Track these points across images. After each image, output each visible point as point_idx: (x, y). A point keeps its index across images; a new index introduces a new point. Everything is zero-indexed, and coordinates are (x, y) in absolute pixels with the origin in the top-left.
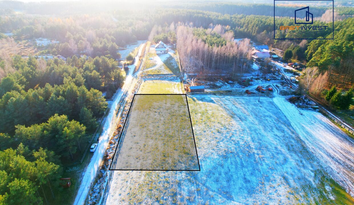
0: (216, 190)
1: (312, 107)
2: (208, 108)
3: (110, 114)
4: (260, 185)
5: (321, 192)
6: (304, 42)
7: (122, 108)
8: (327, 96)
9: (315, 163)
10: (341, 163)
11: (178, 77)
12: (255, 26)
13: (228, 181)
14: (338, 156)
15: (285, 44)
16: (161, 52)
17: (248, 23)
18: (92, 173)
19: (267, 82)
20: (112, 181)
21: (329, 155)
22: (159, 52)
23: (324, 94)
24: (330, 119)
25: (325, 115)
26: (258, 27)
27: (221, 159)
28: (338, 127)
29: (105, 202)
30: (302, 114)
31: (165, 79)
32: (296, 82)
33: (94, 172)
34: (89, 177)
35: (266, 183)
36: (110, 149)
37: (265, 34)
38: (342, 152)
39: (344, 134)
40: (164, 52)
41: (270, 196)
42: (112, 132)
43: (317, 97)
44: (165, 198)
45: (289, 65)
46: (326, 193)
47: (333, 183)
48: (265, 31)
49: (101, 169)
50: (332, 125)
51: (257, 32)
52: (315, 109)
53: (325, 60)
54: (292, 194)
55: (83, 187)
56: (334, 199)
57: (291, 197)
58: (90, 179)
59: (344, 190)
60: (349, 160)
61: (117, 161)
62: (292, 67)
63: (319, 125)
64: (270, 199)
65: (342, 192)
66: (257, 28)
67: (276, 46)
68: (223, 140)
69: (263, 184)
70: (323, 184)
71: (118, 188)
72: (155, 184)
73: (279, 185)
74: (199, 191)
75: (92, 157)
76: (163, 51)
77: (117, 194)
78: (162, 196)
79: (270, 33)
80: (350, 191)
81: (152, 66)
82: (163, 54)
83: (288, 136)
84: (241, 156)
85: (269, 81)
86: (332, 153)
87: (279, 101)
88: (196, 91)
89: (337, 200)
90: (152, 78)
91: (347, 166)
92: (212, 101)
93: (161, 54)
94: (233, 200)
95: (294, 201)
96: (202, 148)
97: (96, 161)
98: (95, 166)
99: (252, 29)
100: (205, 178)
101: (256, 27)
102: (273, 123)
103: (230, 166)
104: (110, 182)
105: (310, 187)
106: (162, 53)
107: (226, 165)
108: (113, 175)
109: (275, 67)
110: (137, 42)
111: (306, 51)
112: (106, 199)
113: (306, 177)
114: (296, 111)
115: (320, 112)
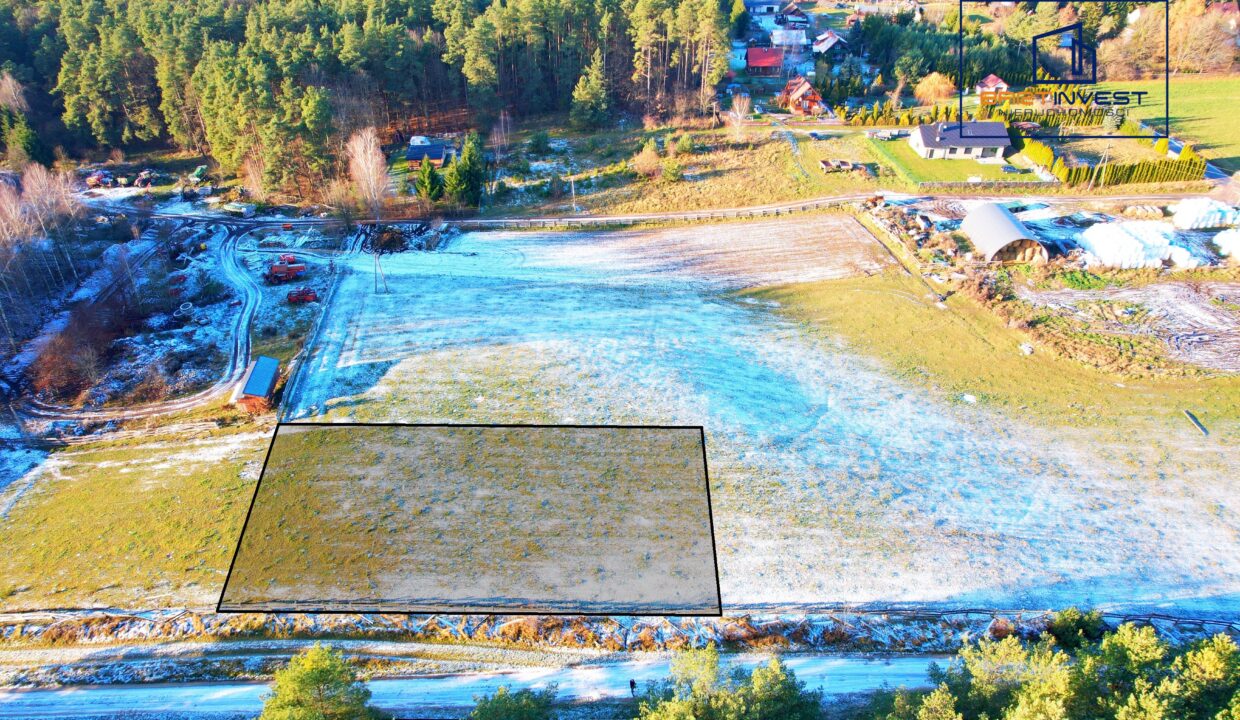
25: (484, 229)
52: (448, 232)
85: (207, 248)
114: (445, 257)
115: (466, 230)
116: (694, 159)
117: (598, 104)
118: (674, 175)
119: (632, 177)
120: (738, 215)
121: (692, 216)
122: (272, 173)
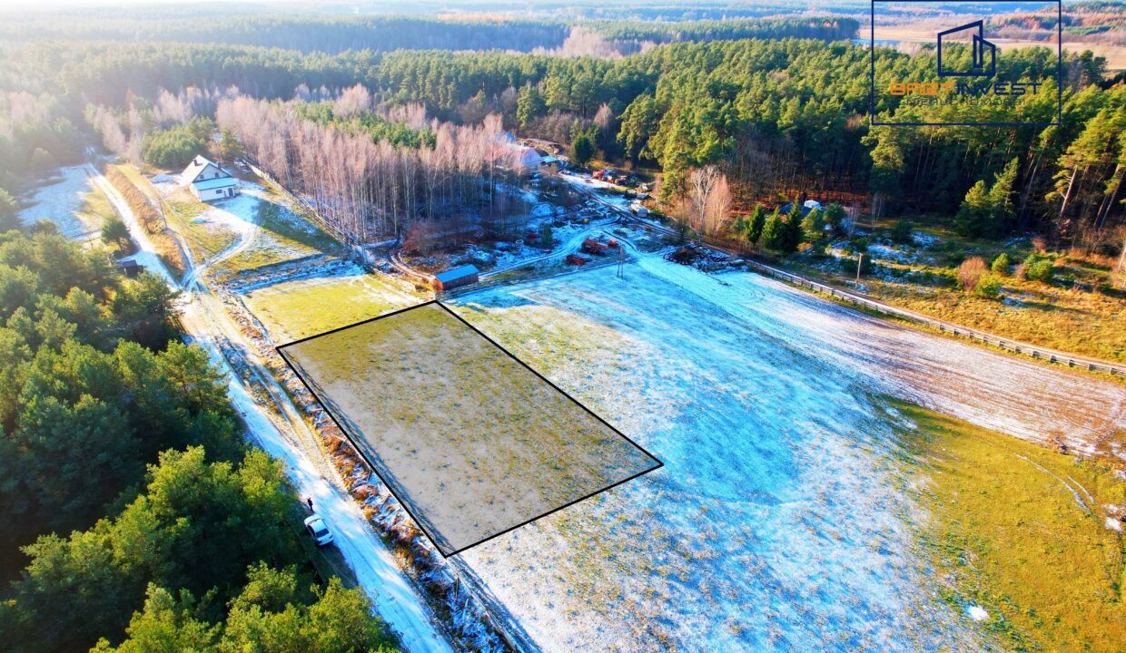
0: (736, 497)
1: (731, 265)
2: (538, 320)
3: (247, 419)
4: (796, 453)
5: (889, 424)
6: (604, 112)
7: (275, 389)
8: (747, 231)
9: (835, 375)
10: (871, 359)
11: (346, 260)
12: (442, 80)
13: (737, 467)
14: (855, 349)
15: (555, 123)
16: (219, 192)
17: (414, 74)
18: (399, 597)
19: (586, 227)
20: (486, 586)
21: (843, 353)
22: (213, 195)
23: (739, 229)
24: (783, 280)
25: (765, 274)
26: (452, 84)
27: (683, 426)
28: (808, 294)
29: (532, 642)
30: (726, 284)
31: (307, 275)
32: (648, 214)
33: (402, 592)
34: (400, 609)
35: (799, 444)
36: (380, 513)
37: (483, 100)
38: (855, 338)
39: (828, 303)
40: (230, 191)
41: (827, 465)
42: (324, 466)
43: (722, 240)
44: (661, 558)
45: (597, 178)
46: (896, 421)
47: (892, 400)
48: (480, 95)
49: (420, 575)
50: (795, 291)
51: (454, 97)
52: (738, 267)
53: (710, 148)
54: (856, 446)
55: (418, 643)
56: (915, 427)
57: (856, 450)
58: (415, 616)
59: (915, 404)
60: (877, 349)
61: (439, 533)
62: (606, 180)
63: (775, 299)
64: (833, 471)
65: (917, 410)
66: (451, 87)
67: (528, 132)
68: (647, 383)
69: (796, 448)
70: (880, 409)
71: (526, 593)
72: (605, 539)
73: (823, 440)
74: (709, 513)
75: (343, 558)
76: (226, 190)
77: (538, 608)
78: (650, 558)
79: (495, 97)
80: (923, 401)
81: (227, 242)
82: (226, 198)
83: (745, 337)
84: (711, 406)
85: (588, 223)
86: (845, 347)
87: (654, 264)
88: (459, 285)
89: (920, 426)
90: (263, 278)
91: (882, 361)
92: (523, 302)
93: (219, 200)
94: (781, 502)
95: (868, 458)
96: (623, 416)
97: (374, 563)
98: (382, 575)
99: (434, 91)
100: (694, 481)
101: (447, 83)
102: (694, 319)
103: (712, 435)
104: (486, 590)
105: (868, 422)
106: (221, 196)
107: (704, 435)
108: (473, 571)
109: (571, 187)
110: (59, 174)
111: (619, 136)
112: (526, 635)
113: (846, 406)
114: (710, 280)
115: (752, 270)
116: (1043, 288)
117: (988, 213)
118: (985, 290)
119: (950, 282)
120: (1035, 355)
121: (950, 328)
122: (666, 190)
